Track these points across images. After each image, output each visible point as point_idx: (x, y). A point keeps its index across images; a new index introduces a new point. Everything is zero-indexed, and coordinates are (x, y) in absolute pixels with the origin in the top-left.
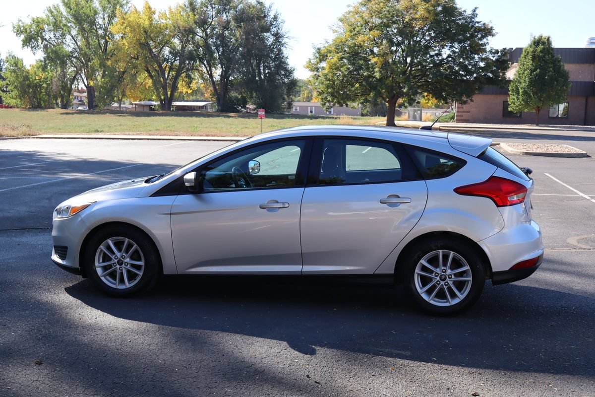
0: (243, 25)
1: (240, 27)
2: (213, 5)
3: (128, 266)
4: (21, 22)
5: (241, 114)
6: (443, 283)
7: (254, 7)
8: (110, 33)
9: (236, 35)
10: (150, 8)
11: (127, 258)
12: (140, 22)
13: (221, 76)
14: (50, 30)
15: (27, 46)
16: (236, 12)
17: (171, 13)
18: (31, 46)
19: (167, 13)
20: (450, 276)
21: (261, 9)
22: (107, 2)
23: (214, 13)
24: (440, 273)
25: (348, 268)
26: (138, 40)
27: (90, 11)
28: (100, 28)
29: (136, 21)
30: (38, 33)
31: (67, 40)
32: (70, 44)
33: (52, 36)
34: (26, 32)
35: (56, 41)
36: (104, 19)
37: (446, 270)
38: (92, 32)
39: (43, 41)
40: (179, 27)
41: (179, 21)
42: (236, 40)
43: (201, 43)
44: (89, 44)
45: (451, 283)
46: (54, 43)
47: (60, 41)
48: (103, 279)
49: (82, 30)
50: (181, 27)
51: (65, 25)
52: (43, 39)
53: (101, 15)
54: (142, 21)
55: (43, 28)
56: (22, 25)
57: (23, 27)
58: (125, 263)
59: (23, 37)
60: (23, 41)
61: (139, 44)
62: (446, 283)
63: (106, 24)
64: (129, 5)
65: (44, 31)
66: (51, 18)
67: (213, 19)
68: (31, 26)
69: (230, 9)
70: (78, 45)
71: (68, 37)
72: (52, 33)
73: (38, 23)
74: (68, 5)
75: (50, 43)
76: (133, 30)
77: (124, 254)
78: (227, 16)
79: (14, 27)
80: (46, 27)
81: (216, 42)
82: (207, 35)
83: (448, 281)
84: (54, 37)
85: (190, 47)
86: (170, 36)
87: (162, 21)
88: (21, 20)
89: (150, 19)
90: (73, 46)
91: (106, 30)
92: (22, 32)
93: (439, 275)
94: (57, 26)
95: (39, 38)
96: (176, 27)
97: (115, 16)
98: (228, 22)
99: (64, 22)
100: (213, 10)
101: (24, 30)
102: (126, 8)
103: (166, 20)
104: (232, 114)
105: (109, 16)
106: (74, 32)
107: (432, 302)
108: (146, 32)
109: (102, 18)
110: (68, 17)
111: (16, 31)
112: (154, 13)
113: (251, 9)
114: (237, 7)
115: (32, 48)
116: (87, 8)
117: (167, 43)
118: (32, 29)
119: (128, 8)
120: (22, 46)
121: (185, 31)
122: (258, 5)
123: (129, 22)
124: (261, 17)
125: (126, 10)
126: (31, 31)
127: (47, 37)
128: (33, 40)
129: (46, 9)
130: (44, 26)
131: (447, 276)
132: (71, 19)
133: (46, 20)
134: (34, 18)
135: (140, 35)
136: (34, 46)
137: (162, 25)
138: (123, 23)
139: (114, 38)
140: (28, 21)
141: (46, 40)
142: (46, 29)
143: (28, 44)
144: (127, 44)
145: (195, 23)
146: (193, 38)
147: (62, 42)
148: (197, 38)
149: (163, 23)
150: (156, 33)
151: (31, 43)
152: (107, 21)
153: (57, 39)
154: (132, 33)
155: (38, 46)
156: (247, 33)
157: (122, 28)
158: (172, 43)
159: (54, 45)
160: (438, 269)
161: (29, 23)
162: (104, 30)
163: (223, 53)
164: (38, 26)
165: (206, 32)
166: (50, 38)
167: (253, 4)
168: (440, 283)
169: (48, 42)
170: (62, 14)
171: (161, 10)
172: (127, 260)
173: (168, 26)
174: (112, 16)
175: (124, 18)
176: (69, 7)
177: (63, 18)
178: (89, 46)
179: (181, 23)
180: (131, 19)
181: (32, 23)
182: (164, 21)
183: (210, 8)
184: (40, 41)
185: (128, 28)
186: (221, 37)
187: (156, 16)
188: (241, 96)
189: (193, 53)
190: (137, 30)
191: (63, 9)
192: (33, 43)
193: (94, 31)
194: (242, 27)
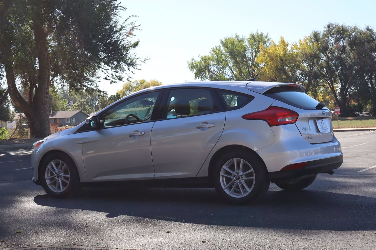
0: (356, 48)
1: (354, 50)
2: (333, 35)
3: (63, 178)
4: (194, 61)
5: (357, 117)
6: (238, 181)
7: (364, 34)
8: (256, 63)
9: (350, 56)
10: (284, 42)
11: (62, 173)
12: (277, 53)
13: (341, 89)
14: (214, 65)
15: (198, 77)
16: (350, 38)
17: (301, 44)
18: (201, 77)
19: (298, 44)
20: (242, 177)
21: (370, 34)
22: (254, 41)
23: (333, 41)
24: (235, 174)
25: (180, 174)
26: (277, 66)
27: (241, 48)
28: (250, 60)
29: (274, 53)
30: (206, 67)
31: (226, 71)
32: (229, 73)
33: (216, 69)
34: (197, 67)
35: (218, 72)
36: (252, 53)
37: (239, 172)
38: (243, 63)
39: (209, 73)
40: (306, 54)
41: (306, 50)
42: (351, 60)
43: (324, 65)
44: (241, 72)
45: (243, 181)
46: (217, 74)
47: (221, 72)
48: (49, 186)
49: (236, 63)
50: (308, 54)
51: (224, 60)
52: (209, 71)
53: (250, 51)
54: (278, 52)
55: (209, 63)
56: (195, 62)
57: (195, 64)
58: (61, 176)
59: (195, 71)
60: (195, 74)
61: (277, 69)
62: (240, 182)
63: (254, 57)
64: (270, 41)
65: (210, 66)
66: (215, 56)
67: (333, 45)
68: (200, 63)
69: (346, 37)
70: (234, 74)
71: (227, 68)
72: (216, 66)
73: (205, 60)
74: (226, 45)
75: (214, 74)
76: (272, 59)
77: (60, 171)
78: (343, 43)
79: (189, 65)
80: (211, 63)
81: (335, 63)
82: (328, 58)
83: (241, 180)
84: (217, 69)
85: (316, 68)
86: (300, 62)
87: (294, 51)
88: (194, 59)
89: (285, 50)
90: (230, 75)
91: (253, 61)
92: (194, 67)
93: (235, 176)
94: (219, 61)
95: (207, 71)
96: (304, 54)
97: (260, 51)
98: (344, 47)
99: (224, 58)
100: (333, 39)
101: (195, 66)
102: (268, 44)
103: (297, 49)
104: (350, 118)
105: (255, 51)
106: (230, 65)
107: (231, 195)
108: (281, 60)
109: (250, 53)
110: (226, 54)
111: (190, 67)
112: (287, 45)
113: (362, 36)
114: (351, 34)
115: (202, 78)
116: (239, 46)
117: (298, 67)
118: (201, 65)
119: (269, 43)
120: (194, 77)
121: (311, 56)
122: (368, 31)
123: (269, 53)
124: (370, 41)
125: (268, 45)
126: (201, 66)
127: (212, 70)
128: (202, 73)
129: (211, 50)
130: (210, 62)
131: (240, 177)
132: (228, 55)
133: (211, 58)
134: (202, 57)
135: (277, 63)
136: (203, 77)
137: (294, 53)
138: (265, 54)
139: (259, 66)
140: (198, 59)
141: (211, 72)
142: (211, 64)
143: (199, 76)
144: (267, 70)
145: (319, 50)
146: (318, 62)
147: (223, 73)
148: (321, 62)
149: (294, 52)
150: (290, 60)
151: (201, 75)
152: (254, 55)
153: (219, 70)
154: (271, 62)
155: (206, 76)
156: (359, 54)
157: (264, 58)
158: (302, 67)
159: (216, 75)
160: (234, 172)
161: (199, 61)
162: (252, 61)
163: (342, 71)
164: (205, 62)
165: (328, 56)
166: (214, 70)
167: (364, 31)
168: (236, 181)
169: (213, 73)
170: (221, 52)
171: (294, 43)
172: (62, 174)
173: (298, 54)
174: (257, 51)
175: (265, 51)
176: (227, 47)
177: (223, 56)
178: (242, 74)
179: (308, 51)
180: (270, 51)
181: (201, 60)
182: (295, 51)
183: (330, 37)
184: (207, 73)
185: (268, 58)
186: (339, 58)
187: (289, 48)
188: (358, 104)
189: (318, 73)
190: (274, 59)
191: (222, 48)
192: (203, 75)
193: (245, 63)
194: (355, 50)
